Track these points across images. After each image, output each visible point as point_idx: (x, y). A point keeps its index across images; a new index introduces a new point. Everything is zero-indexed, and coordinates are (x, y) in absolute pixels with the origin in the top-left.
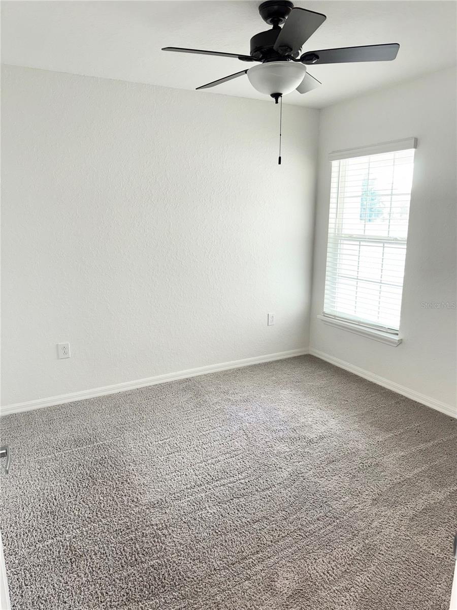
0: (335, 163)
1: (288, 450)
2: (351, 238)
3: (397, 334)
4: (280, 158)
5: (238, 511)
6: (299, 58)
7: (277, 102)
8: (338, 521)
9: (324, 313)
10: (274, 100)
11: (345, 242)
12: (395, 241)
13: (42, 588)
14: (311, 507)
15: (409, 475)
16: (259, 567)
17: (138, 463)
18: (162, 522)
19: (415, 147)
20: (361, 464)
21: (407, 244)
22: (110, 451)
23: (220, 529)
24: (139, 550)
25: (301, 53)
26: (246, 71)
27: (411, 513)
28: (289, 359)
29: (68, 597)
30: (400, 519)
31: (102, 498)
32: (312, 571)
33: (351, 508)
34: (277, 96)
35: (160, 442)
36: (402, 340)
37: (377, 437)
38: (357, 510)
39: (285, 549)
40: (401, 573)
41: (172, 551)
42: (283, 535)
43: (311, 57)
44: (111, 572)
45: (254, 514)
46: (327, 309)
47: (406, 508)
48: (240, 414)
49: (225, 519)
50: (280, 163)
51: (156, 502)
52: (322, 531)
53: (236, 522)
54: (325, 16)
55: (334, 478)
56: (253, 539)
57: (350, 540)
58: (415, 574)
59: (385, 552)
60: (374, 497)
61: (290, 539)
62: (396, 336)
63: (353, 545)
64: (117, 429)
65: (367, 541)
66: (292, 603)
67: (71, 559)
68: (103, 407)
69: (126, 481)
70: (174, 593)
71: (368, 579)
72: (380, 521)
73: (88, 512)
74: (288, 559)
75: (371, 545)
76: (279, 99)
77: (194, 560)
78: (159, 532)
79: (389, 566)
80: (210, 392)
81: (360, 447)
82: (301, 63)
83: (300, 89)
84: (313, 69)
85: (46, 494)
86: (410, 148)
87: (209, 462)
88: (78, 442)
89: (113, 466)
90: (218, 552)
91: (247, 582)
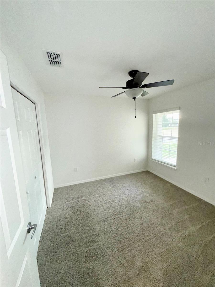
0: (154, 115)
1: (140, 205)
2: (160, 136)
3: (176, 167)
4: (136, 116)
5: (123, 228)
6: (141, 87)
7: (134, 100)
8: (157, 236)
9: (152, 158)
10: (133, 99)
11: (158, 137)
12: (174, 138)
13: (60, 253)
14: (147, 229)
15: (182, 219)
16: (129, 254)
17: (94, 207)
18: (99, 230)
19: (180, 109)
20: (165, 213)
21: (178, 139)
22: (86, 202)
23: (117, 236)
24: (91, 241)
25: (142, 85)
26: (125, 92)
27: (184, 236)
28: (141, 172)
29: (67, 258)
30: (180, 238)
31: (82, 219)
32: (148, 259)
33: (162, 231)
34: (134, 98)
35: (101, 200)
36: (177, 169)
37: (170, 202)
38: (164, 233)
39: (138, 247)
40: (181, 264)
41: (101, 243)
42: (138, 240)
43: (145, 86)
44: (81, 249)
45: (128, 230)
46: (153, 157)
47: (182, 234)
48: (126, 191)
49: (119, 231)
50: (136, 118)
51: (98, 222)
52: (151, 240)
53: (122, 233)
54: (149, 74)
55: (155, 218)
56: (128, 241)
57: (161, 245)
58: (187, 266)
59: (175, 253)
60: (170, 227)
61: (140, 242)
62: (175, 167)
63: (163, 248)
64: (89, 194)
65: (168, 247)
66: (140, 273)
67: (70, 242)
68: (86, 186)
69: (90, 213)
70: (100, 262)
71: (169, 266)
72: (172, 238)
73: (77, 224)
74: (139, 251)
75: (169, 249)
76: (135, 99)
77: (108, 248)
78: (97, 234)
79: (177, 260)
80: (117, 183)
81: (164, 206)
82: (142, 88)
83: (142, 95)
84: (146, 89)
85: (67, 216)
86: (178, 110)
87: (115, 208)
88: (78, 198)
89: (87, 207)
90: (116, 245)
91: (125, 260)
